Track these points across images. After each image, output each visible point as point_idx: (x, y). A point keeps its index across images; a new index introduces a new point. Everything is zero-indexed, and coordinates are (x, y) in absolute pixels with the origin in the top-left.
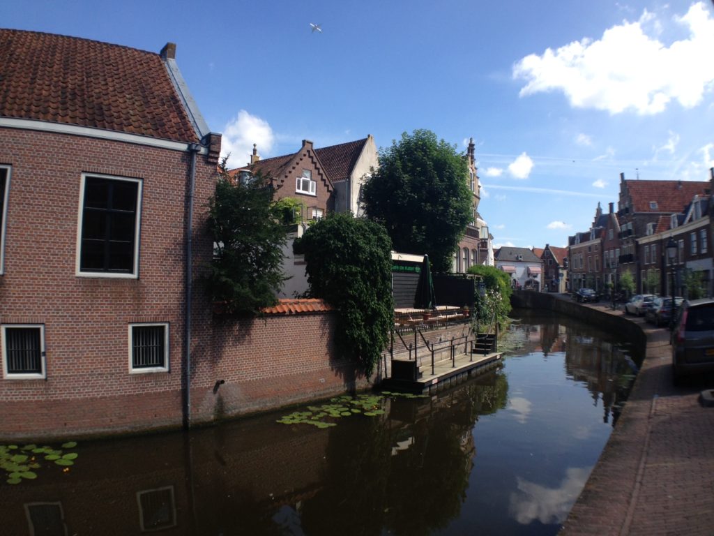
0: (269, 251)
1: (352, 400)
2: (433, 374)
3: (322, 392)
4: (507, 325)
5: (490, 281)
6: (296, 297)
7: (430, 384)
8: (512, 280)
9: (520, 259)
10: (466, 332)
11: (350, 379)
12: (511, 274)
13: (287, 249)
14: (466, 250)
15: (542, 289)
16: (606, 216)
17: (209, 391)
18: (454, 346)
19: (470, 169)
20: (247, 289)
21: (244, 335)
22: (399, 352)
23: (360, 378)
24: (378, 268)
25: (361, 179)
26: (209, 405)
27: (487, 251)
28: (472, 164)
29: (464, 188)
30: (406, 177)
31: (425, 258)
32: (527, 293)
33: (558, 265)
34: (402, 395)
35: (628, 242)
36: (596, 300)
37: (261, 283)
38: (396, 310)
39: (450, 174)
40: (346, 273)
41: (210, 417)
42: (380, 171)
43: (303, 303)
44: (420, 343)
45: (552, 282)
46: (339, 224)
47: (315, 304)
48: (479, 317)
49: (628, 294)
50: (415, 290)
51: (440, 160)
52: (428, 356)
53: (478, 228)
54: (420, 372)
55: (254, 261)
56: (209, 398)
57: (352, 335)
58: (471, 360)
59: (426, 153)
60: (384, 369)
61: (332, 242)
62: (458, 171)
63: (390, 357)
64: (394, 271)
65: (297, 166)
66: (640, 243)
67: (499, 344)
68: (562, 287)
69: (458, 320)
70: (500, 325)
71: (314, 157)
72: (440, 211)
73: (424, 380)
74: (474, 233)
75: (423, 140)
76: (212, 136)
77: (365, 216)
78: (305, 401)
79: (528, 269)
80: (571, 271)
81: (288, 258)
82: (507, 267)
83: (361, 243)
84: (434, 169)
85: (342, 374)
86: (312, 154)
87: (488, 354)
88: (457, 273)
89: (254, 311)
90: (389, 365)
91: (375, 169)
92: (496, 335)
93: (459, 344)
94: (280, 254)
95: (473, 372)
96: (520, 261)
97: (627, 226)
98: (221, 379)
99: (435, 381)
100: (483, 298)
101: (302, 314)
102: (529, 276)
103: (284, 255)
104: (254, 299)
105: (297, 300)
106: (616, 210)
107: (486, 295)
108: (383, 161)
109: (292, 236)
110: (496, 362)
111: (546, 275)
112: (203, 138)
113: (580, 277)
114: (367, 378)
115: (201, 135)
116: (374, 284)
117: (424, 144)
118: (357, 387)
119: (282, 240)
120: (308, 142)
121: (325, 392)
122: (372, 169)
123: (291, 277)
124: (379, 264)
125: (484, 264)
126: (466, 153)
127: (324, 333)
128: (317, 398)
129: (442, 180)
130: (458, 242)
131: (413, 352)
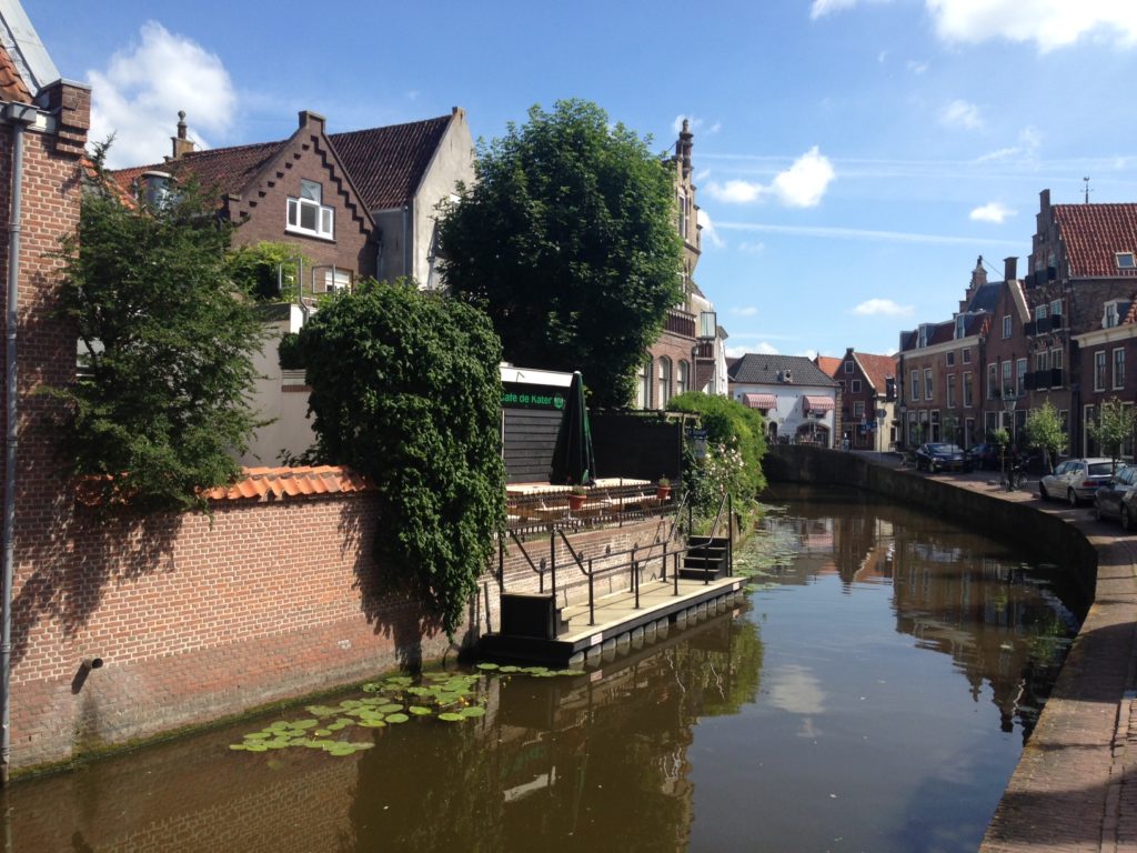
0: (219, 363)
1: (413, 685)
2: (592, 623)
3: (343, 672)
4: (757, 519)
5: (716, 428)
6: (285, 463)
7: (586, 646)
8: (768, 423)
9: (786, 379)
10: (665, 532)
11: (408, 641)
12: (764, 412)
13: (264, 358)
14: (666, 361)
15: (836, 442)
16: (995, 286)
17: (62, 688)
18: (637, 564)
19: (681, 191)
20: (166, 448)
21: (155, 553)
22: (517, 578)
23: (430, 635)
24: (471, 400)
25: (437, 207)
26: (59, 722)
27: (711, 363)
28: (685, 176)
29: (664, 231)
30: (536, 207)
31: (575, 379)
32: (800, 450)
33: (874, 391)
34: (526, 670)
35: (1049, 344)
36: (965, 469)
37: (201, 433)
38: (510, 488)
39: (635, 200)
40: (400, 410)
41: (62, 752)
42: (478, 190)
43: (302, 475)
44: (563, 557)
45: (860, 427)
46: (385, 306)
47: (330, 478)
48: (692, 501)
49: (1047, 456)
50: (553, 446)
51: (612, 170)
52: (580, 584)
53: (694, 316)
54: (564, 618)
55: (183, 385)
56: (62, 705)
57: (413, 542)
58: (676, 594)
59: (582, 155)
60: (483, 614)
61: (368, 344)
62: (653, 194)
63: (498, 588)
64: (506, 405)
65: (287, 172)
66: (1082, 344)
67: (738, 559)
68: (884, 439)
69: (648, 509)
70: (739, 518)
71: (329, 153)
72: (610, 281)
73: (572, 636)
74: (684, 326)
75: (576, 124)
76: (65, 89)
77: (445, 287)
78: (305, 693)
79: (804, 400)
80: (903, 404)
81: (266, 378)
82: (757, 396)
83: (433, 347)
84: (599, 190)
85: (391, 627)
86: (323, 146)
87: (713, 579)
88: (646, 410)
89: (182, 498)
90: (495, 604)
91: (468, 187)
92: (730, 539)
93: (648, 560)
94: (246, 369)
95: (681, 618)
96: (787, 384)
97: (1048, 309)
98: (94, 657)
99: (596, 640)
100: (700, 463)
101: (301, 499)
102: (805, 416)
103: (256, 373)
104: (182, 469)
105: (287, 469)
106: (1022, 271)
107: (709, 456)
108: (485, 168)
109: (274, 331)
110: (731, 597)
111: (846, 413)
112: (42, 92)
113: (924, 417)
114: (449, 635)
115: (36, 84)
116: (461, 433)
117: (579, 135)
118: (424, 656)
119: (251, 338)
120: (313, 117)
121: (349, 670)
122: (461, 186)
123: (272, 421)
124: (473, 392)
125: (705, 390)
126: (672, 153)
127: (349, 541)
128: (331, 685)
129: (616, 214)
130: (649, 344)
131: (547, 577)
